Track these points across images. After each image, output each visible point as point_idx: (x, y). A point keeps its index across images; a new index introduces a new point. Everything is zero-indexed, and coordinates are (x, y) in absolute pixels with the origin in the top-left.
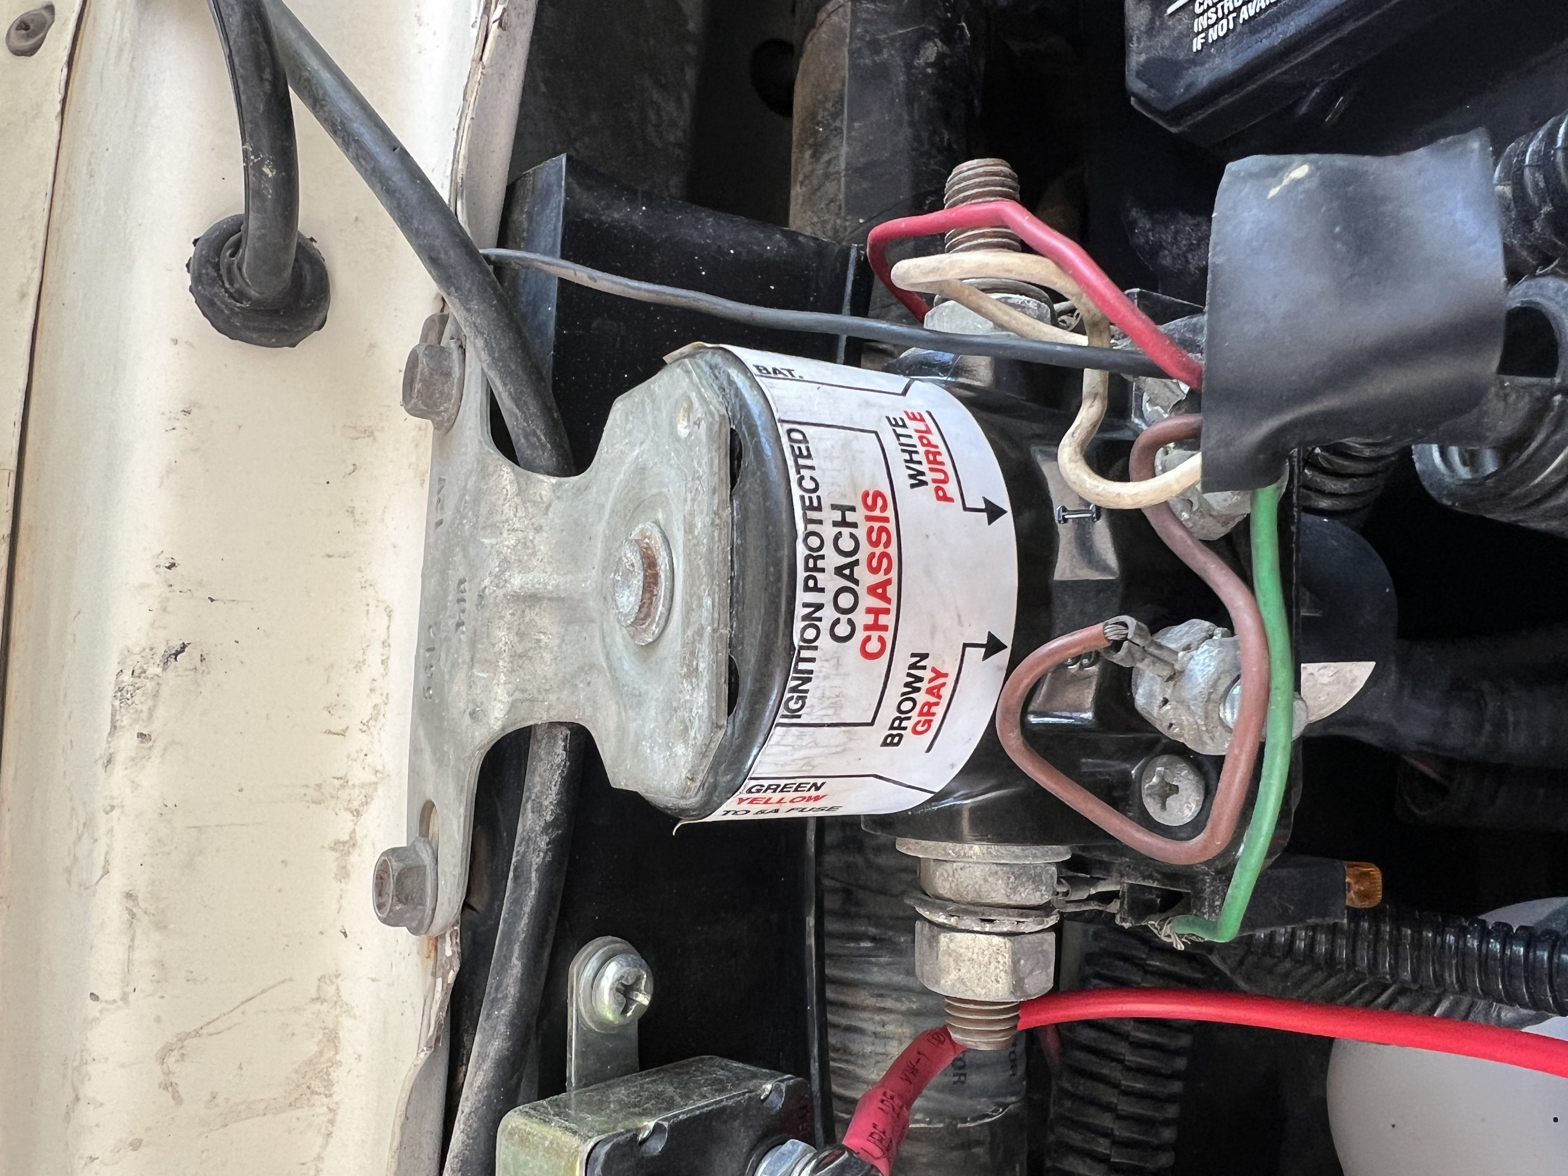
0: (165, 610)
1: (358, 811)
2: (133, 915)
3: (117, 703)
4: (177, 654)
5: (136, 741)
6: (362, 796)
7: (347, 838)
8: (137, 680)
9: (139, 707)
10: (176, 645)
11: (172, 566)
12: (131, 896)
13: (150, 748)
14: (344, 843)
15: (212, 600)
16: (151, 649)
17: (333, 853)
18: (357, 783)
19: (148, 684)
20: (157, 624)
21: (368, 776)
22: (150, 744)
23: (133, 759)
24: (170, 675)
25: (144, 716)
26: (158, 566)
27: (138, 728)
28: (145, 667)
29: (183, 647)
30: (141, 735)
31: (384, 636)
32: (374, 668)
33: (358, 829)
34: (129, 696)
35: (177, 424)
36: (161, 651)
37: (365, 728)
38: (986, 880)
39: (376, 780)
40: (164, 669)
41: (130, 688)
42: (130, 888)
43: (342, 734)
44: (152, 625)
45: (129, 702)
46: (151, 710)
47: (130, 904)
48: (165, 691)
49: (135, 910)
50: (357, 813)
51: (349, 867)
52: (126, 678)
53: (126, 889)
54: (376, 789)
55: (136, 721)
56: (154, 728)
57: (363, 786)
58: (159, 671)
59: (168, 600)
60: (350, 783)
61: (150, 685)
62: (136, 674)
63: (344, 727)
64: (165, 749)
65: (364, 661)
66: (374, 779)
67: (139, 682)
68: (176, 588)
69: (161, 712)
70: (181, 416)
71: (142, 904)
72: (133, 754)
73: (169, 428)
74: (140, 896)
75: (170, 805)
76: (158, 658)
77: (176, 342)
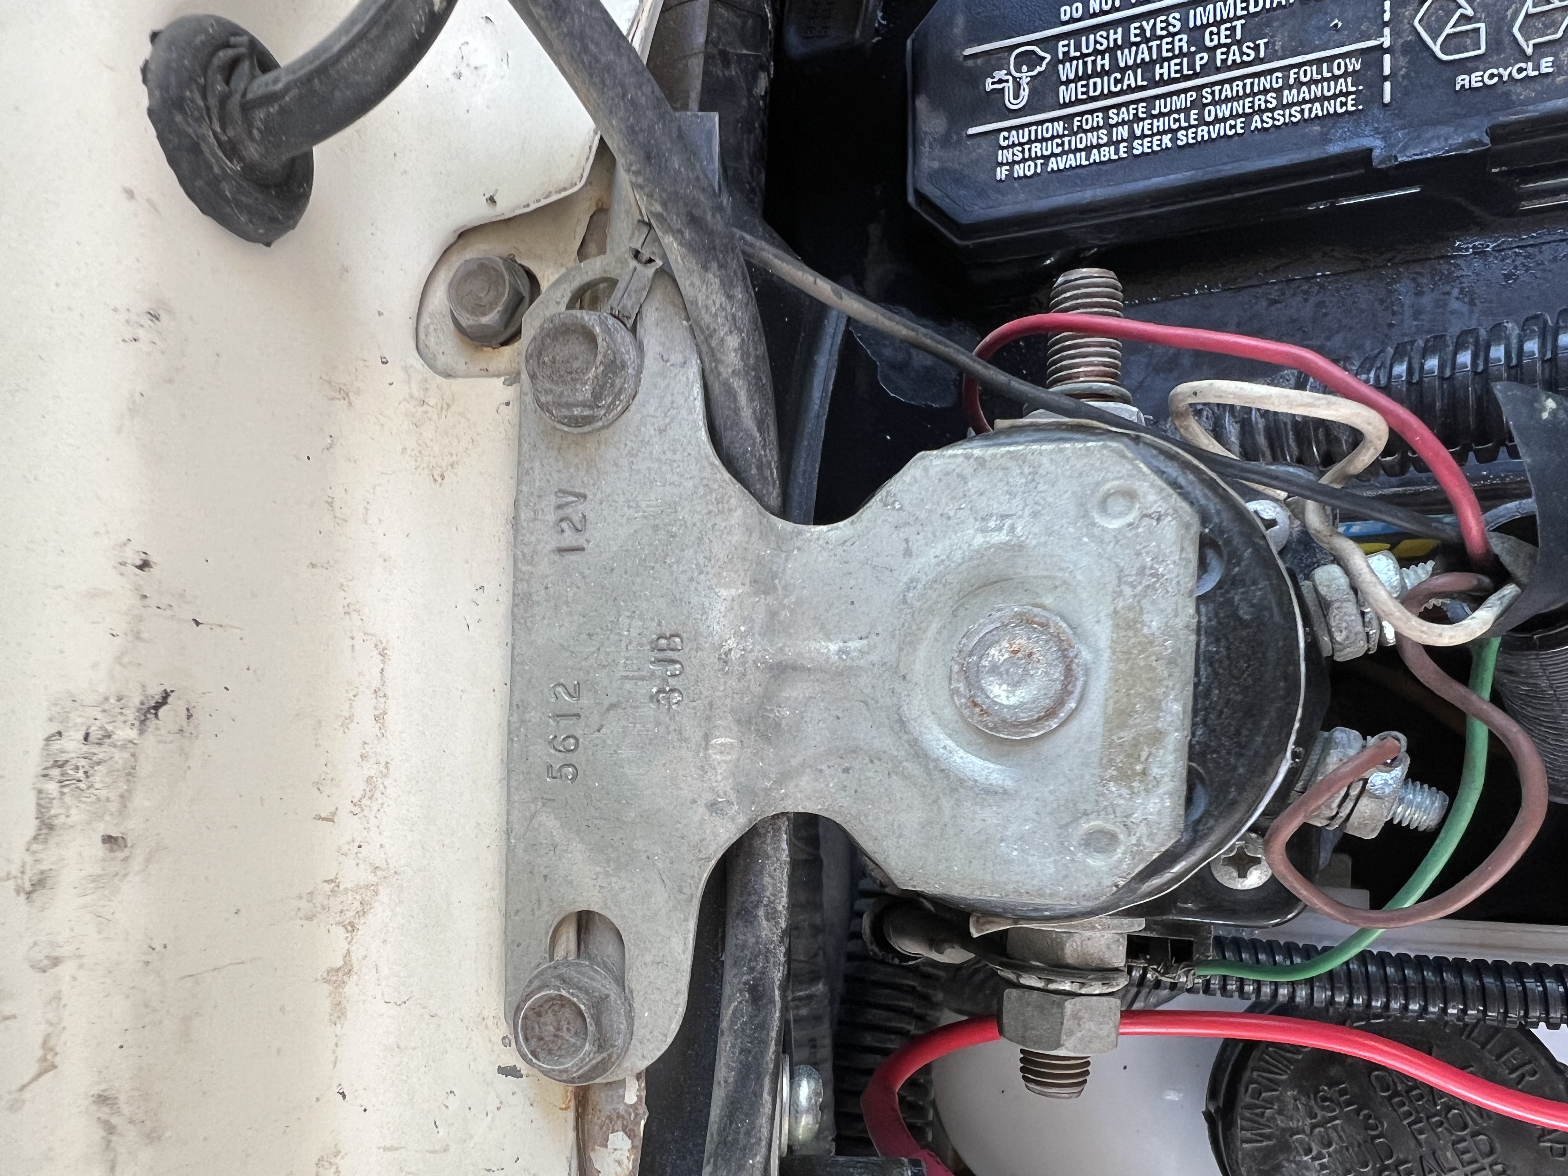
0: (138, 636)
1: (352, 924)
2: (110, 1129)
3: (52, 787)
4: (157, 707)
5: (99, 850)
6: (357, 904)
7: (340, 963)
8: (95, 749)
9: (103, 793)
10: (156, 692)
11: (144, 565)
12: (106, 1098)
13: (126, 859)
14: (338, 970)
15: (197, 623)
16: (119, 699)
17: (326, 986)
18: (350, 885)
19: (117, 757)
20: (126, 660)
21: (365, 876)
22: (126, 852)
23: (95, 879)
24: (149, 742)
25: (114, 806)
26: (123, 564)
27: (103, 828)
28: (110, 728)
29: (166, 696)
30: (109, 840)
31: (376, 684)
32: (365, 726)
33: (353, 948)
34: (80, 775)
35: (141, 333)
36: (136, 700)
37: (357, 810)
38: (1109, 948)
39: (376, 879)
40: (142, 732)
41: (83, 762)
42: (104, 1086)
43: (330, 819)
44: (118, 660)
45: (82, 785)
46: (124, 798)
47: (104, 1112)
48: (145, 768)
49: (114, 1120)
50: (351, 928)
51: (344, 1003)
52: (72, 744)
53: (96, 1090)
54: (376, 893)
55: (98, 816)
56: (132, 827)
57: (357, 889)
58: (133, 734)
59: (140, 619)
60: (342, 887)
61: (120, 757)
62: (92, 738)
63: (333, 810)
64: (148, 861)
65: (351, 718)
66: (372, 879)
67: (101, 753)
68: (152, 601)
69: (140, 801)
70: (146, 321)
71: (126, 1110)
72: (97, 870)
73: (128, 337)
74: (122, 1098)
75: (159, 948)
76: (131, 715)
77: (130, 194)
